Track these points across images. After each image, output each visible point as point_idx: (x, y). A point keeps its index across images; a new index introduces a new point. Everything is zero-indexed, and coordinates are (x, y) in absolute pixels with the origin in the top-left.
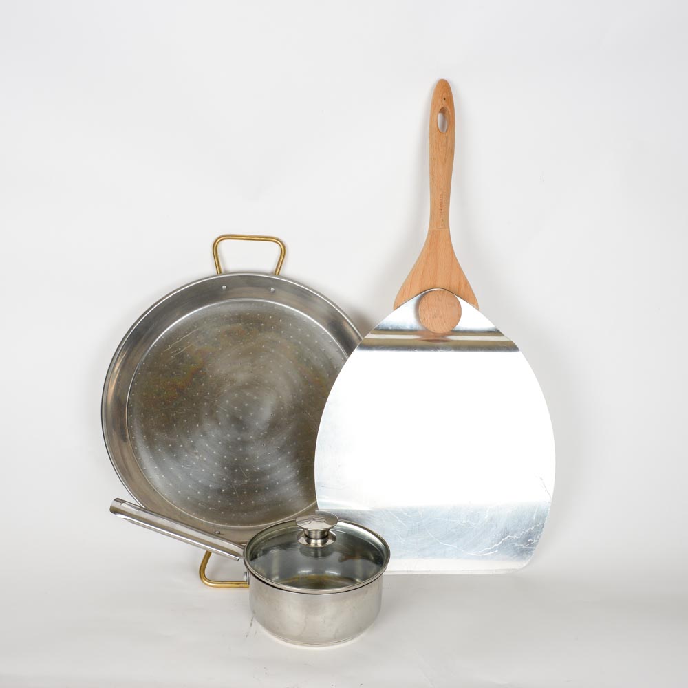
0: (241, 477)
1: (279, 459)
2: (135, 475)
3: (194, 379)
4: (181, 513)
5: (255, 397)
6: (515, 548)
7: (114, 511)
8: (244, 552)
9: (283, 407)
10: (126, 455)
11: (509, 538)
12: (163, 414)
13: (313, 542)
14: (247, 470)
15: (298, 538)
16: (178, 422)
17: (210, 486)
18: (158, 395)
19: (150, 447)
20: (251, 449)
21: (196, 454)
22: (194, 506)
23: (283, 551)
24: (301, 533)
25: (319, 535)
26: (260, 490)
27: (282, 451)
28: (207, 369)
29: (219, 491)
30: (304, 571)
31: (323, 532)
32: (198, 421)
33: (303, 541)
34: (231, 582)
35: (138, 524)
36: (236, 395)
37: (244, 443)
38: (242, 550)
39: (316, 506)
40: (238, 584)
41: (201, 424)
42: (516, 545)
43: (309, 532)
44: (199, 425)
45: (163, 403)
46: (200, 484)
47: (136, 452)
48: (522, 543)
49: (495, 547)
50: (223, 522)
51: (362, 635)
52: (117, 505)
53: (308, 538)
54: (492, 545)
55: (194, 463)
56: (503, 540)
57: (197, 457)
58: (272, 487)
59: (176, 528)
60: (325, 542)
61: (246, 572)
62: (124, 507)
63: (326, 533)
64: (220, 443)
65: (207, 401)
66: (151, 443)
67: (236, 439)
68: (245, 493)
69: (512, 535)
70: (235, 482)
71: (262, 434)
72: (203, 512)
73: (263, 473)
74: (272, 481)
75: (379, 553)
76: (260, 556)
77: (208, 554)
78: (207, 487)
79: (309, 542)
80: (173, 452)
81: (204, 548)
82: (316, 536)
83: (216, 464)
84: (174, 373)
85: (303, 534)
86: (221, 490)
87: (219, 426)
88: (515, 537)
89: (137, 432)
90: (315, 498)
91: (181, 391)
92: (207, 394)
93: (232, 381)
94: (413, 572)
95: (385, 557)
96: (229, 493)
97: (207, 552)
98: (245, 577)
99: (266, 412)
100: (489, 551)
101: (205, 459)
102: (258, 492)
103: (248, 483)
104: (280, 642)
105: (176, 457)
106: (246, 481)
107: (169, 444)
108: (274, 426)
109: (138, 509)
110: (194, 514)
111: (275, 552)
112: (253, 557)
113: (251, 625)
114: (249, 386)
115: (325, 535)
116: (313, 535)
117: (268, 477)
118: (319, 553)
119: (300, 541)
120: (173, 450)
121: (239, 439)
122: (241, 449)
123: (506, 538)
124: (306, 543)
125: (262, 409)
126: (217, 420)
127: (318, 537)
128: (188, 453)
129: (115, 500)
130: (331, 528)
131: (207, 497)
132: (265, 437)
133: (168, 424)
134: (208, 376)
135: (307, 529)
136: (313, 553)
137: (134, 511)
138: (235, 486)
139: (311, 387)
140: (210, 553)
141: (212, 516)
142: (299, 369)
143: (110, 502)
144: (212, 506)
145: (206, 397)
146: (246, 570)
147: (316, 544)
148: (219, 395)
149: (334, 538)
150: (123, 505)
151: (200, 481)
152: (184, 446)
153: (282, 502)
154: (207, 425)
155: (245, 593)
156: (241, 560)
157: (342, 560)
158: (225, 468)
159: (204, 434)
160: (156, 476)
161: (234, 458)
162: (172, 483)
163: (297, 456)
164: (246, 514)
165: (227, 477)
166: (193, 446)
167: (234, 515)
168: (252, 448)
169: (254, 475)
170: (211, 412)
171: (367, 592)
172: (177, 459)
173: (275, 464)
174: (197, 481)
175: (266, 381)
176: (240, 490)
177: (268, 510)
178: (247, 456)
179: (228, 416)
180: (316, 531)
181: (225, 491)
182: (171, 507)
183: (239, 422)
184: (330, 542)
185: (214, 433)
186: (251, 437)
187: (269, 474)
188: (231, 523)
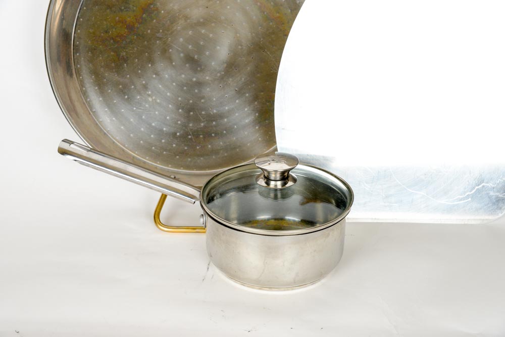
0: (197, 120)
1: (237, 101)
2: (84, 117)
3: (144, 16)
4: (134, 157)
5: (211, 35)
6: (490, 197)
7: (63, 152)
8: (200, 195)
9: (241, 46)
10: (74, 96)
11: (483, 186)
12: (112, 53)
13: (272, 184)
14: (203, 113)
15: (257, 180)
16: (129, 62)
17: (164, 129)
18: (107, 32)
19: (99, 88)
20: (207, 91)
21: (149, 95)
22: (147, 150)
23: (241, 193)
24: (260, 175)
25: (278, 176)
26: (216, 134)
27: (240, 92)
28: (158, 4)
29: (174, 135)
30: (263, 217)
31: (283, 173)
32: (151, 60)
33: (262, 182)
34: (188, 228)
35: (88, 166)
36: (190, 32)
37: (199, 84)
38: (199, 193)
39: (276, 150)
40: (194, 229)
41: (153, 63)
42: (492, 193)
43: (269, 173)
44: (152, 65)
45: (112, 41)
46: (153, 127)
47: (85, 94)
48: (498, 191)
49: (468, 195)
50: (179, 166)
51: (323, 281)
52: (66, 146)
53: (268, 180)
54: (465, 193)
55: (147, 106)
56: (477, 187)
57: (150, 99)
58: (230, 130)
59: (128, 170)
60: (285, 184)
61: (203, 215)
62: (73, 148)
63: (286, 174)
64: (174, 84)
65: (160, 39)
66: (100, 84)
67: (191, 80)
68: (201, 136)
69: (487, 183)
70: (191, 125)
71: (219, 75)
72: (157, 156)
73: (221, 116)
74: (230, 124)
75: (341, 196)
76: (217, 199)
77: (164, 198)
78: (161, 131)
79: (268, 183)
80: (125, 94)
81: (159, 191)
82: (276, 177)
83: (170, 106)
84: (123, 8)
85: (262, 176)
86: (176, 134)
87: (173, 66)
88: (490, 185)
89: (84, 71)
90: (275, 142)
91: (130, 28)
92: (159, 32)
93: (186, 18)
94: (378, 219)
95: (348, 202)
96: (184, 136)
97: (163, 194)
98: (202, 220)
99: (223, 52)
100: (461, 200)
101: (158, 101)
102: (215, 136)
103: (205, 127)
104: (238, 285)
105: (128, 98)
106: (202, 124)
107: (119, 85)
108: (231, 67)
109: (88, 151)
110: (147, 158)
111: (232, 195)
112: (210, 200)
113: (208, 269)
114: (205, 22)
115: (285, 177)
116: (272, 176)
117: (226, 120)
118: (279, 195)
119: (258, 183)
120: (124, 91)
121: (194, 79)
122: (196, 91)
123: (481, 186)
124: (265, 185)
125: (218, 48)
126: (170, 60)
127: (278, 179)
128: (140, 93)
129: (63, 141)
130: (292, 169)
131: (161, 141)
132: (222, 78)
133: (119, 63)
134: (160, 12)
135: (266, 170)
136: (272, 195)
137: (84, 153)
138: (191, 130)
139: (271, 24)
140: (166, 196)
141: (166, 161)
142: (259, 4)
143: (58, 143)
144: (165, 150)
145: (158, 35)
146: (202, 212)
147: (276, 186)
148: (172, 33)
149: (295, 180)
150: (72, 145)
151: (153, 124)
152: (135, 87)
153: (240, 146)
154: (161, 65)
155: (201, 239)
156: (198, 203)
157: (303, 204)
158: (180, 110)
159: (157, 74)
160: (107, 120)
161: (189, 100)
162: (124, 125)
163: (256, 98)
164: (202, 159)
165: (183, 119)
166: (145, 87)
167: (189, 159)
168: (208, 89)
169: (211, 118)
170: (165, 52)
171: (328, 235)
172: (129, 100)
173: (232, 106)
174: (150, 125)
175: (223, 18)
176: (196, 134)
177: (226, 154)
178: (203, 98)
179: (182, 55)
180: (276, 171)
181: (180, 135)
182: (123, 150)
183: (194, 62)
184: (290, 184)
185: (167, 73)
186: (207, 78)
187: (227, 117)
188: (188, 167)
